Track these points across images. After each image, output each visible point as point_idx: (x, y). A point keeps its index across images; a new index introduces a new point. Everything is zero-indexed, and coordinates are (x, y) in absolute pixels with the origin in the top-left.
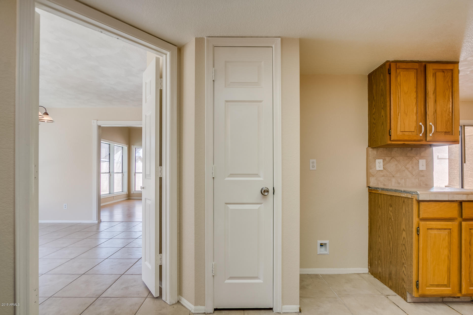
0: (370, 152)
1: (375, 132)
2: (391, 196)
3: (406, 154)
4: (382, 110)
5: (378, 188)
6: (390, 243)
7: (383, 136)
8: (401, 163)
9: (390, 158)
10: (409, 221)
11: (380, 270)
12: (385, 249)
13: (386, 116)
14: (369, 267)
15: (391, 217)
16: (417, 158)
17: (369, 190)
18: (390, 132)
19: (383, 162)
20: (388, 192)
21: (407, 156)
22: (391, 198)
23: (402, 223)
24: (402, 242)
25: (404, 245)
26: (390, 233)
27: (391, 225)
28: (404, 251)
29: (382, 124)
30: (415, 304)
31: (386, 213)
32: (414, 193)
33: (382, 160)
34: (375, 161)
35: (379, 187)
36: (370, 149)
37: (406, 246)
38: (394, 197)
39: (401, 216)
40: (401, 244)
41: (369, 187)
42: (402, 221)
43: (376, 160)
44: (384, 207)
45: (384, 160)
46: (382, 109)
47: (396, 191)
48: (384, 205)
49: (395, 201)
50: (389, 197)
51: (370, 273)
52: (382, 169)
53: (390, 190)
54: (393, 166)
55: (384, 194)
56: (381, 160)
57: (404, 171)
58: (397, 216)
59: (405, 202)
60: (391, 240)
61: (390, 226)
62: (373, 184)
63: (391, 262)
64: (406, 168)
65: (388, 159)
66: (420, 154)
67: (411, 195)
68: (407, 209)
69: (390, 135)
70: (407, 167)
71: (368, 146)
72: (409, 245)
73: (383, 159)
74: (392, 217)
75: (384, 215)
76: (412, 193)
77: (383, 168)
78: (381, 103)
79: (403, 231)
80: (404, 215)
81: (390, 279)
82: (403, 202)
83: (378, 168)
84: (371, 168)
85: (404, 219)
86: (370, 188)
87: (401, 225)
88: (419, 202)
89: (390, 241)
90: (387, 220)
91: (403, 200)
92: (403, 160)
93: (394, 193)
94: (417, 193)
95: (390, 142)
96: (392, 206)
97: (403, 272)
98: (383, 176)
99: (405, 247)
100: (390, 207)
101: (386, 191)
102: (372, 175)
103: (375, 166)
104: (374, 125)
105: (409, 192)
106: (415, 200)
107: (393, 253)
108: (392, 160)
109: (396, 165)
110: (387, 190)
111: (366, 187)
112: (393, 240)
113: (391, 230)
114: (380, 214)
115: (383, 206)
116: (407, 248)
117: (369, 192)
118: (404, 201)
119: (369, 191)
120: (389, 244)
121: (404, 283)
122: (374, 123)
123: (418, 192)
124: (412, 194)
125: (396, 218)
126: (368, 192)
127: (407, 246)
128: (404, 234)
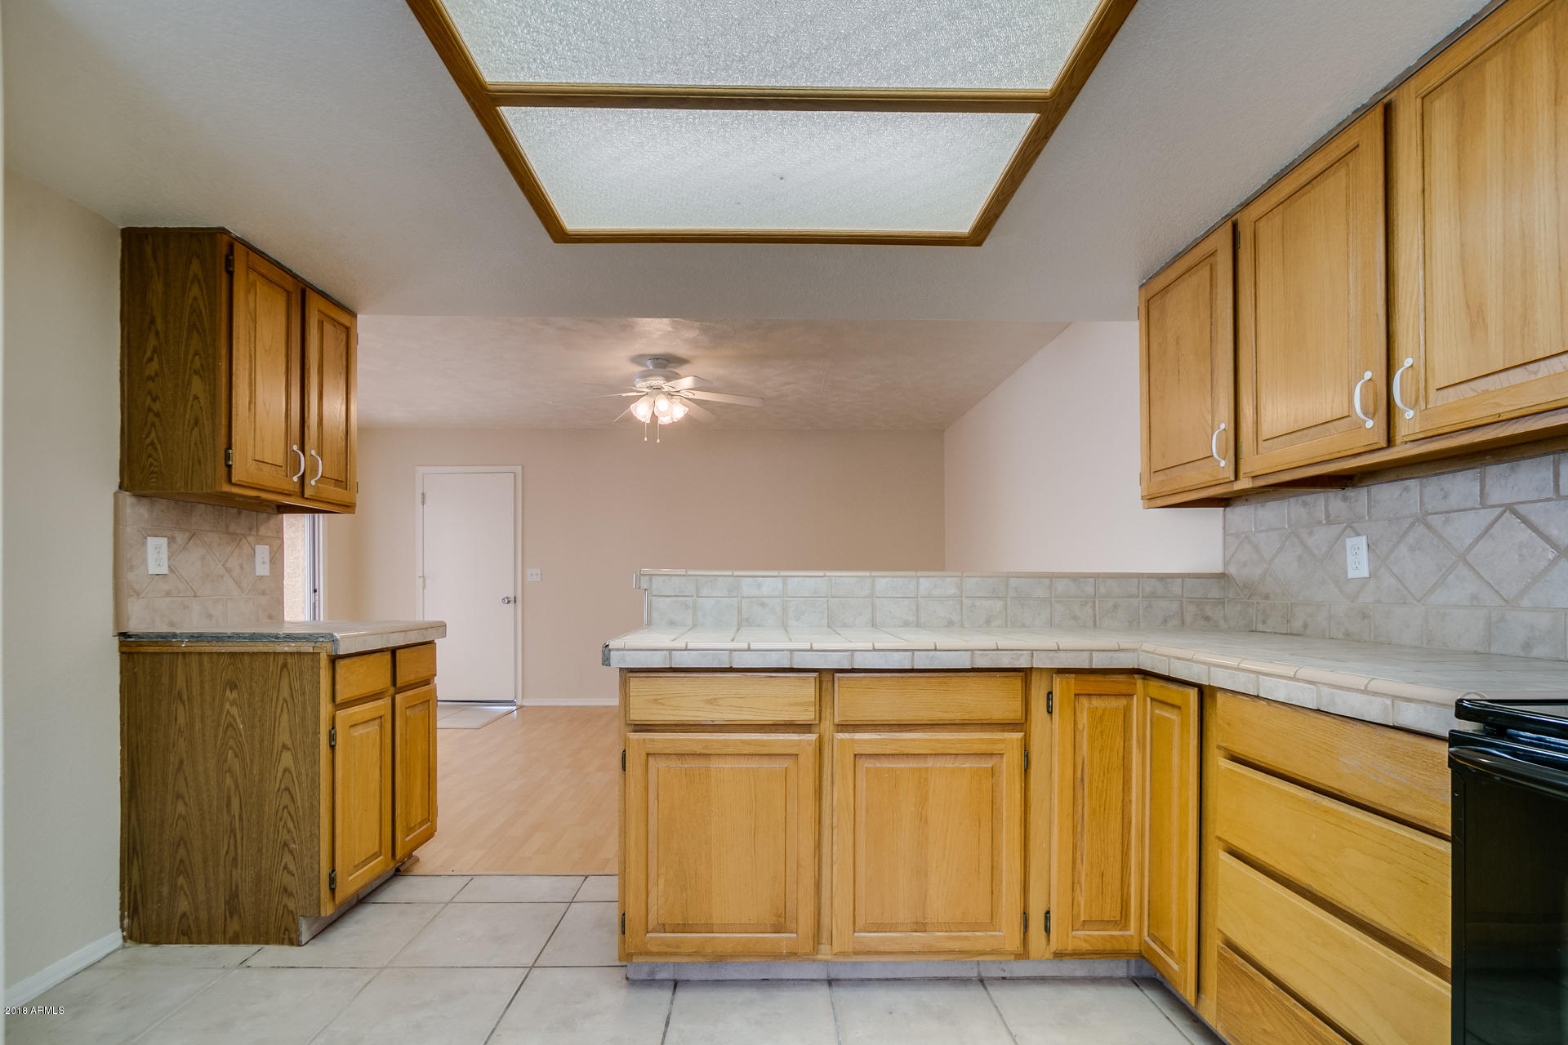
0: (129, 511)
1: (156, 441)
2: (233, 654)
3: (227, 527)
4: (196, 380)
5: (174, 635)
6: (229, 805)
7: (199, 462)
8: (215, 555)
9: (187, 535)
10: (303, 719)
11: (183, 905)
12: (208, 830)
13: (214, 403)
14: (126, 921)
15: (233, 722)
16: (251, 539)
17: (122, 644)
18: (228, 457)
19: (168, 547)
20: (220, 644)
21: (229, 533)
22: (232, 661)
23: (276, 729)
24: (278, 785)
25: (287, 789)
26: (230, 770)
27: (235, 747)
28: (286, 807)
29: (192, 422)
30: (319, 937)
31: (209, 712)
32: (321, 639)
33: (166, 539)
34: (144, 544)
35: (178, 632)
36: (128, 499)
37: (293, 792)
38: (247, 660)
39: (273, 710)
40: (276, 790)
41: (123, 635)
42: (277, 724)
43: (146, 538)
44: (202, 694)
45: (171, 540)
46: (196, 372)
47: (254, 638)
48: (202, 687)
49: (252, 669)
50: (227, 660)
51: (129, 943)
52: (165, 570)
53: (229, 637)
54: (194, 560)
55: (200, 654)
56: (164, 541)
57: (222, 577)
58: (259, 712)
59: (289, 667)
60: (232, 793)
61: (231, 748)
62: (138, 624)
63: (235, 859)
64: (226, 569)
65: (181, 538)
66: (258, 530)
67: (313, 644)
68: (297, 686)
69: (230, 467)
70: (228, 565)
71: (117, 488)
72: (305, 785)
73: (168, 538)
74: (238, 720)
75: (202, 721)
76: (317, 638)
77: (169, 567)
78: (192, 351)
79: (282, 751)
80: (287, 705)
81: (231, 916)
82: (282, 670)
83: (153, 570)
84: (132, 568)
85: (285, 717)
86: (130, 637)
87: (274, 734)
88: (334, 659)
89: (229, 798)
90: (216, 736)
91: (281, 662)
92: (219, 544)
93: (249, 644)
94: (332, 635)
95: (226, 488)
96: (236, 686)
97: (285, 867)
98: (168, 594)
99: (290, 793)
100: (228, 689)
101: (214, 643)
102: (135, 591)
103: (145, 561)
104: (151, 417)
105: (305, 638)
106: (326, 657)
107: (242, 829)
108: (191, 542)
109: (203, 558)
110: (218, 638)
111: (111, 635)
112: (241, 789)
113: (236, 760)
114: (181, 720)
115: (196, 691)
116: (298, 794)
117: (122, 653)
118: (285, 665)
119: (124, 649)
120: (227, 806)
121: (289, 897)
122: (150, 410)
123: (335, 634)
124: (316, 642)
125: (257, 719)
126: (118, 654)
127: (297, 790)
128: (287, 759)
